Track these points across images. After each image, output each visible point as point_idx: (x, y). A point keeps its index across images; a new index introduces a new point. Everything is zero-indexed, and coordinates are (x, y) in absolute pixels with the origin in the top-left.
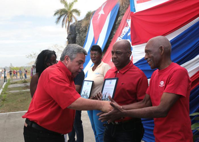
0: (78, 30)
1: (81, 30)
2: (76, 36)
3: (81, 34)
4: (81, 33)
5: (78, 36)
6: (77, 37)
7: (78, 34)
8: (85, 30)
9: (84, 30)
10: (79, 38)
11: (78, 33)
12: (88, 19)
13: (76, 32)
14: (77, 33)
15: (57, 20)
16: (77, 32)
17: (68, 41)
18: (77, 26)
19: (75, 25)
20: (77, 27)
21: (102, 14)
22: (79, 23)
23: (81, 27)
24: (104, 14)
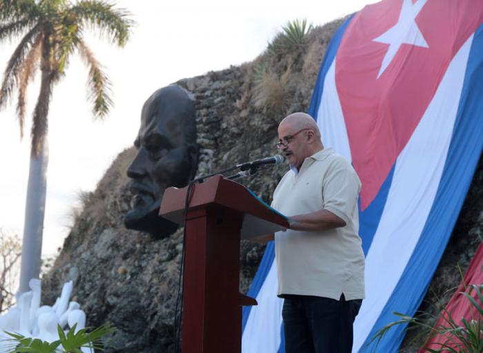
0: (215, 124)
1: (235, 130)
2: (199, 161)
3: (226, 150)
4: (232, 145)
5: (210, 165)
6: (202, 167)
7: (210, 152)
8: (266, 127)
9: (255, 129)
11: (207, 146)
13: (196, 137)
14: (201, 146)
16: (202, 139)
18: (203, 102)
19: (192, 97)
20: (204, 111)
21: (413, 47)
22: (217, 84)
23: (233, 108)
24: (425, 45)
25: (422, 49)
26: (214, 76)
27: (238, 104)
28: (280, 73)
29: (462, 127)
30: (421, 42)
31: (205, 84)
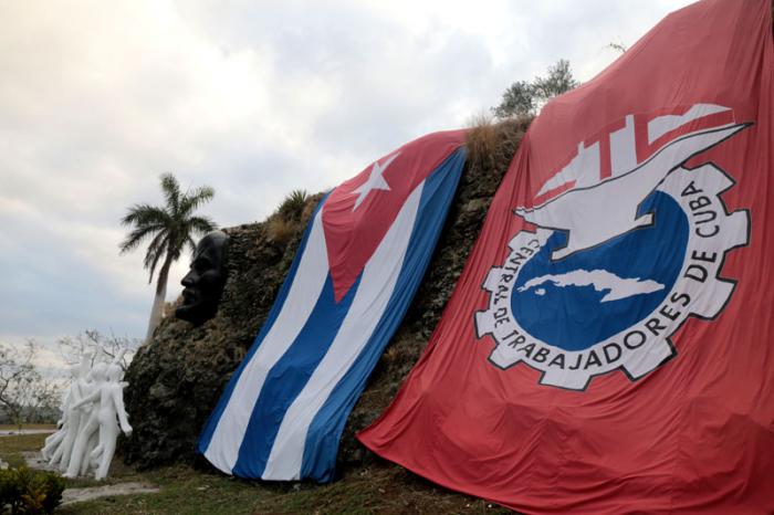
0: (240, 255)
1: (253, 258)
2: (228, 277)
3: (246, 271)
4: (251, 267)
5: (235, 281)
6: (230, 280)
7: (236, 272)
9: (266, 256)
10: (238, 286)
11: (235, 268)
12: (290, 218)
13: (227, 262)
15: (128, 240)
16: (231, 263)
17: (184, 292)
18: (236, 240)
19: (228, 237)
20: (235, 246)
21: (379, 190)
22: (245, 231)
23: (254, 245)
24: (389, 189)
25: (385, 191)
26: (244, 227)
27: (257, 242)
28: (286, 221)
29: (416, 240)
30: (385, 186)
31: (237, 230)
